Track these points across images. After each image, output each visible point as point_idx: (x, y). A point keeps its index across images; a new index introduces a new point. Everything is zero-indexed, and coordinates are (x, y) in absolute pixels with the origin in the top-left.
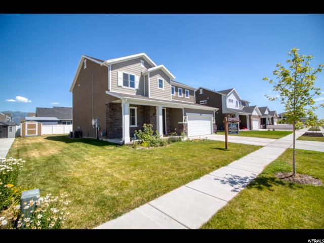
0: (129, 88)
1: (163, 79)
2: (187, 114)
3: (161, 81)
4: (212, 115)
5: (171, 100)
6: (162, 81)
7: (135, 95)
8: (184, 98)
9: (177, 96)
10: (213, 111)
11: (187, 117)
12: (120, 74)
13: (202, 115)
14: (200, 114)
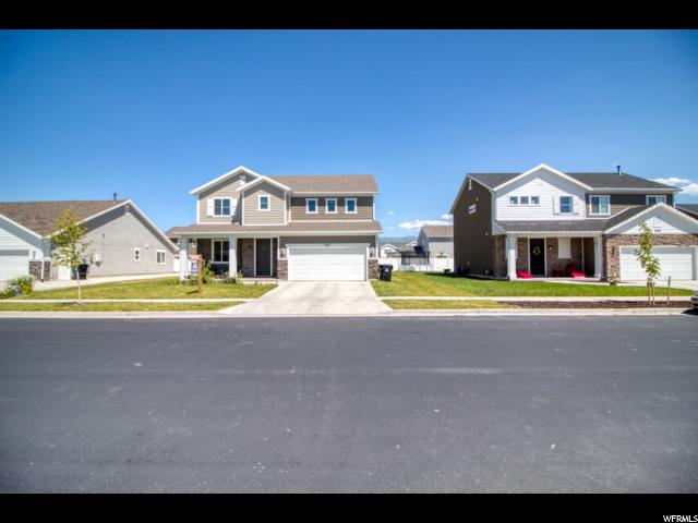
0: (222, 216)
1: (269, 196)
2: (287, 245)
3: (264, 200)
4: (368, 245)
5: (285, 224)
6: (267, 198)
7: (229, 223)
9: (322, 213)
11: (287, 251)
12: (210, 202)
13: (332, 244)
14: (324, 244)
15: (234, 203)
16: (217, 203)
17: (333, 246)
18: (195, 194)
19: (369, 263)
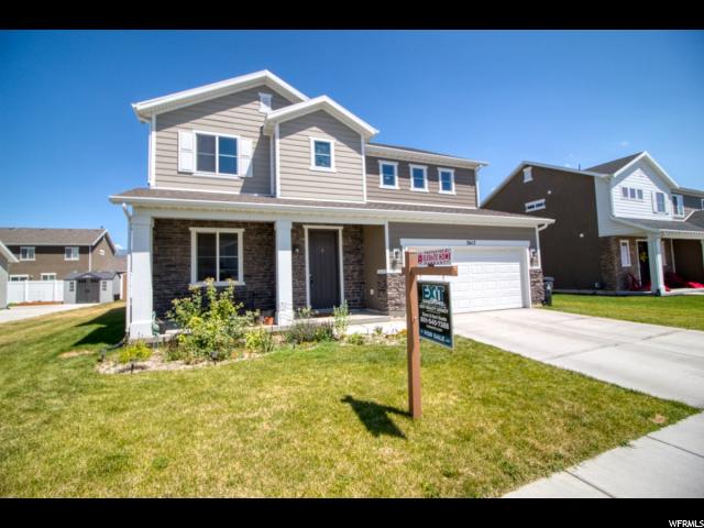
0: (217, 174)
1: (332, 141)
2: (403, 241)
3: (322, 147)
4: (528, 243)
5: (365, 201)
6: (328, 145)
7: (237, 192)
8: (433, 196)
9: (405, 190)
10: (534, 229)
12: (187, 137)
13: (478, 242)
14: (465, 241)
15: (246, 149)
16: (204, 143)
17: (481, 245)
18: (142, 114)
19: (531, 275)
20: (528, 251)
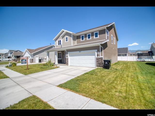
0: (59, 45)
2: (68, 53)
5: (72, 45)
6: (67, 38)
9: (86, 40)
10: (99, 46)
11: (68, 55)
12: (57, 41)
13: (82, 51)
14: (79, 52)
15: (62, 41)
18: (54, 40)
19: (97, 59)
20: (96, 53)
